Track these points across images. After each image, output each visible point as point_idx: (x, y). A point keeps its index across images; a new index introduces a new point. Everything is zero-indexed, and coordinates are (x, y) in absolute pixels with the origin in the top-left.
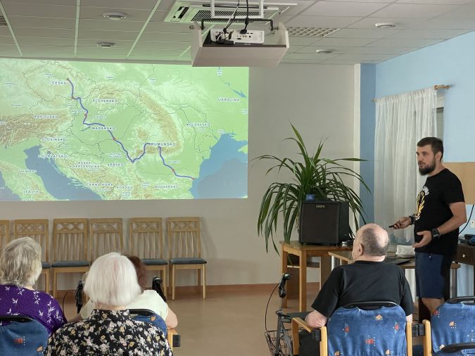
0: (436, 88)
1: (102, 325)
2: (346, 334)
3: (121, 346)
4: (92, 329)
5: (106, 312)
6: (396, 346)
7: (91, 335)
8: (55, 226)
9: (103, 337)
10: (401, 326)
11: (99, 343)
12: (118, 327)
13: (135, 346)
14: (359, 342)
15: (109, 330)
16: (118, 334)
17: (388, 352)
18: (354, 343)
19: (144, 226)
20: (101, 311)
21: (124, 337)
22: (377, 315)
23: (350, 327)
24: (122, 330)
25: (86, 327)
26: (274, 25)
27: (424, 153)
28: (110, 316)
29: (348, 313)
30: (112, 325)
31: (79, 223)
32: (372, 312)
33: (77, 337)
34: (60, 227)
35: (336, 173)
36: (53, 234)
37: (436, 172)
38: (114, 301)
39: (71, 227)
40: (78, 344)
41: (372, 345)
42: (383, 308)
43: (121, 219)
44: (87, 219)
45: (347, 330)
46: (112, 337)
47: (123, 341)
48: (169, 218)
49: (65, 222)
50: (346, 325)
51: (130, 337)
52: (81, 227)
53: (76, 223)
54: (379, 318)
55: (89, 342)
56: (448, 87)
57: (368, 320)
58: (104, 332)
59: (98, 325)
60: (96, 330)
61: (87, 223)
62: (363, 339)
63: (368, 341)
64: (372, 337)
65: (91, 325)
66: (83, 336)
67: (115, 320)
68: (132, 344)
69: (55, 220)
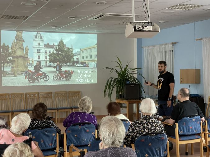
0: (172, 43)
1: (148, 120)
2: (184, 126)
3: (154, 126)
4: (145, 121)
5: (148, 116)
6: (198, 129)
7: (145, 123)
8: (26, 95)
9: (149, 123)
10: (199, 122)
11: (148, 125)
12: (152, 120)
13: (158, 126)
14: (188, 128)
15: (150, 121)
16: (152, 122)
17: (196, 131)
18: (186, 128)
19: (60, 95)
20: (147, 116)
21: (154, 123)
22: (193, 119)
23: (185, 123)
24: (153, 121)
25: (143, 120)
26: (153, 24)
27: (162, 66)
28: (150, 117)
29: (185, 118)
30: (151, 120)
31: (35, 94)
32: (192, 118)
33: (141, 124)
34: (28, 96)
35: (132, 74)
36: (26, 98)
37: (164, 73)
38: (150, 112)
39: (32, 95)
40: (142, 125)
41: (191, 129)
42: (195, 117)
43: (51, 92)
44: (39, 93)
45: (184, 124)
46: (151, 123)
47: (154, 125)
48: (70, 91)
49: (30, 94)
50: (184, 123)
51: (156, 123)
52: (36, 95)
53: (34, 94)
54: (194, 120)
55: (145, 125)
56: (176, 43)
57: (191, 121)
58: (149, 122)
59: (147, 120)
60: (146, 121)
61: (38, 94)
62: (189, 127)
63: (190, 128)
64: (191, 126)
65: (144, 120)
66: (143, 123)
67: (151, 119)
68: (157, 125)
69: (26, 93)
